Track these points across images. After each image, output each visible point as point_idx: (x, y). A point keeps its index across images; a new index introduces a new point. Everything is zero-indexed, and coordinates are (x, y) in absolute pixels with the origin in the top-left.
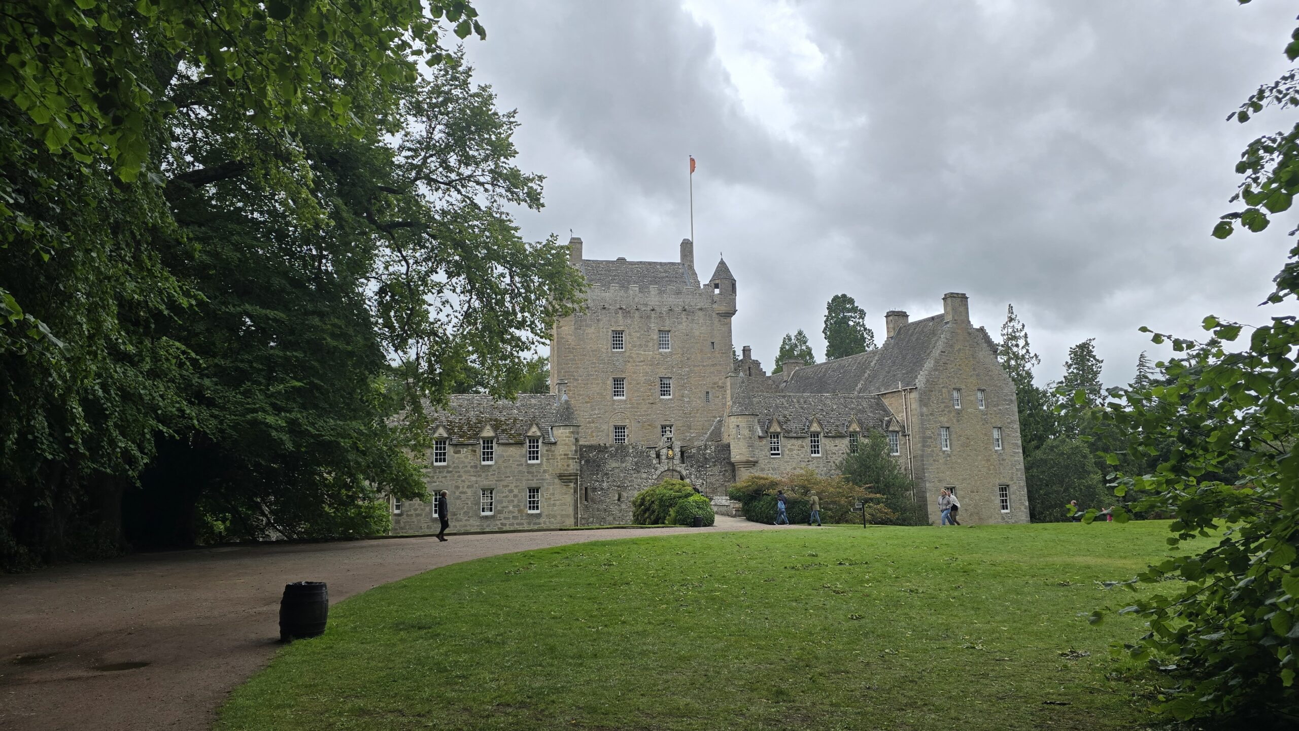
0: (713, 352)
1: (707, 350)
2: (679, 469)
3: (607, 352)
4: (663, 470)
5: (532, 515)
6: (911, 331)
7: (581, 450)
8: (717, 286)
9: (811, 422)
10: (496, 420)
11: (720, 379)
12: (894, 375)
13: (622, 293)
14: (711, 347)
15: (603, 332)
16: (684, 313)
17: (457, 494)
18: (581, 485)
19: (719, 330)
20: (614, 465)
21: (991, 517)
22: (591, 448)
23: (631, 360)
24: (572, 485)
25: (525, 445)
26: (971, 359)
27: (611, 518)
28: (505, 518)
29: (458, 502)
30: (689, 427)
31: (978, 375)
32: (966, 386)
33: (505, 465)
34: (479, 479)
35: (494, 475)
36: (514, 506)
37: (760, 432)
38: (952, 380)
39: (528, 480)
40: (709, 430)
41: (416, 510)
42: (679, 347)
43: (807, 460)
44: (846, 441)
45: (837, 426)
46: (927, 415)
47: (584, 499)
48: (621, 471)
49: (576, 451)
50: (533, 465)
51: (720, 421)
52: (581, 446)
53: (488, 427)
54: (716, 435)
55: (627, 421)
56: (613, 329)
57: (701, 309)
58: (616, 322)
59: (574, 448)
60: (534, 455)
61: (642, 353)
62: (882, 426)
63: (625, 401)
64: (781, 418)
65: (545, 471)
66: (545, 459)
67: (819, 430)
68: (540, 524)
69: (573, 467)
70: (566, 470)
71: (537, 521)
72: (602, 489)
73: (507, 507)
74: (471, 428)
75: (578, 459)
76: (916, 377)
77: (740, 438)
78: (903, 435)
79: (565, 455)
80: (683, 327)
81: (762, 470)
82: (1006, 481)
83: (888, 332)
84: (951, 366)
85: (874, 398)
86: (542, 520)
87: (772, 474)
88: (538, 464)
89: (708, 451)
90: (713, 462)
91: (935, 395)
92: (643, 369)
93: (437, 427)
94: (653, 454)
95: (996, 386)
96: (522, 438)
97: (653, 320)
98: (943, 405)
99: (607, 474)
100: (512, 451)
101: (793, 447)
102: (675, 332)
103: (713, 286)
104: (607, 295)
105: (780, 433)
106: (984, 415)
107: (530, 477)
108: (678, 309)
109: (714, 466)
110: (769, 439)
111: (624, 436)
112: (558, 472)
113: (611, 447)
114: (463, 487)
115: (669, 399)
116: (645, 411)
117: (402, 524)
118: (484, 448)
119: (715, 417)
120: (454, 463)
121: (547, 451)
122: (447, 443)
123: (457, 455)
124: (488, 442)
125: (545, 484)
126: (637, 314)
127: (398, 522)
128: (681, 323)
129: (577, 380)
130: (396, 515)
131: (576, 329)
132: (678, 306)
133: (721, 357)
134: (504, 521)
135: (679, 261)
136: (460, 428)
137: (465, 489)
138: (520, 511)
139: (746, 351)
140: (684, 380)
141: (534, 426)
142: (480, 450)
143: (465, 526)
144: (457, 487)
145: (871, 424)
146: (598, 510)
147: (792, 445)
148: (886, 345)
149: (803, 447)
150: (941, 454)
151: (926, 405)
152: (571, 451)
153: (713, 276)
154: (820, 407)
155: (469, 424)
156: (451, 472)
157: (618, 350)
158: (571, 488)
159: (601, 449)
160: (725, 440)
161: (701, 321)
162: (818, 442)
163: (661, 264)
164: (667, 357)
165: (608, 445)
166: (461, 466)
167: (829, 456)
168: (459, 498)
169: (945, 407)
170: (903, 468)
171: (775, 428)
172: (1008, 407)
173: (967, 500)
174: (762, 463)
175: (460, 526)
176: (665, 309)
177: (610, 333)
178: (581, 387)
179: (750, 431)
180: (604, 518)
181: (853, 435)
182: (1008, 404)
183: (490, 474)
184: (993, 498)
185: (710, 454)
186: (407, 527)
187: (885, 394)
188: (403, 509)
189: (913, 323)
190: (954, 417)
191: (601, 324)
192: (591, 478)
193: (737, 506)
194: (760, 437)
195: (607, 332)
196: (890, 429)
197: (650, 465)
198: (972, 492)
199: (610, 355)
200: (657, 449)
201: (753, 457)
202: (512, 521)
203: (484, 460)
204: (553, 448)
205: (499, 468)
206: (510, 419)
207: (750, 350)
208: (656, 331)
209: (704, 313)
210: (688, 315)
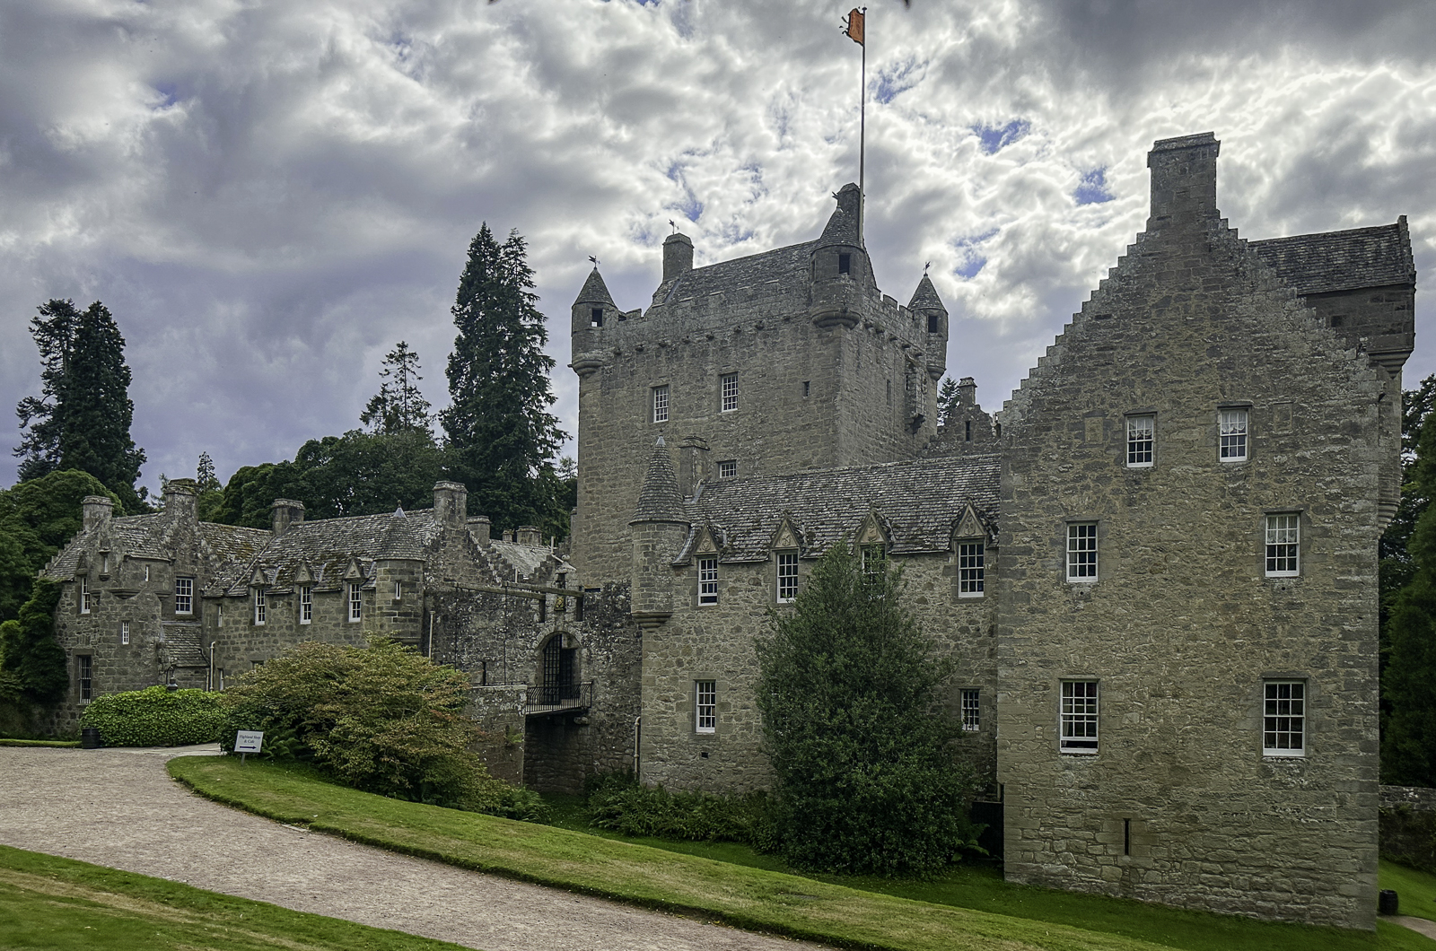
0: (805, 401)
1: (795, 400)
2: (571, 630)
3: (644, 427)
4: (547, 632)
13: (666, 318)
14: (803, 392)
15: (638, 392)
16: (760, 333)
19: (818, 356)
20: (479, 624)
21: (1219, 767)
23: (676, 436)
25: (344, 593)
26: (1207, 323)
31: (1228, 365)
32: (1175, 402)
33: (321, 624)
34: (294, 645)
35: (309, 639)
37: (682, 555)
38: (1125, 390)
46: (1022, 495)
48: (489, 634)
49: (397, 603)
56: (652, 384)
57: (787, 319)
58: (657, 372)
61: (694, 419)
65: (363, 636)
66: (364, 614)
79: (381, 607)
80: (758, 359)
81: (678, 632)
82: (1299, 666)
84: (1126, 353)
88: (358, 624)
91: (1058, 440)
93: (255, 569)
95: (1296, 390)
96: (341, 582)
97: (710, 358)
98: (1079, 466)
99: (469, 640)
102: (745, 372)
105: (715, 556)
106: (1235, 478)
110: (694, 569)
118: (304, 600)
120: (270, 621)
121: (367, 602)
122: (265, 593)
123: (273, 611)
126: (687, 352)
128: (755, 354)
131: (603, 394)
132: (749, 321)
147: (737, 580)
149: (758, 584)
150: (1057, 593)
151: (1023, 468)
159: (464, 597)
161: (789, 343)
166: (276, 626)
169: (1087, 467)
172: (1337, 448)
173: (1135, 717)
174: (679, 618)
176: (730, 332)
182: (1336, 441)
184: (1232, 713)
190: (1116, 492)
191: (636, 380)
194: (675, 567)
197: (529, 624)
198: (1158, 694)
204: (374, 597)
208: (715, 378)
209: (794, 326)
210: (766, 336)
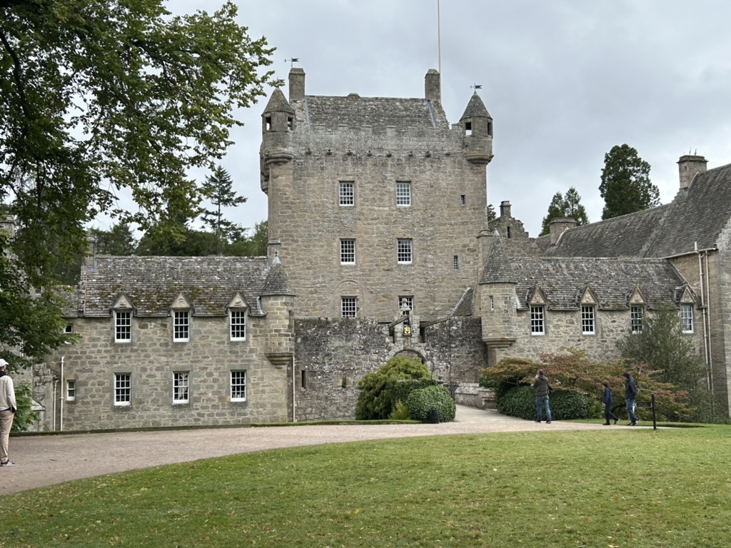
0: (463, 207)
1: (456, 205)
2: (417, 349)
3: (333, 208)
4: (398, 350)
5: (236, 403)
6: (709, 181)
7: (296, 325)
8: (468, 126)
9: (583, 292)
10: (192, 288)
11: (471, 241)
12: (688, 235)
13: (352, 134)
14: (461, 201)
15: (328, 183)
16: (428, 159)
17: (144, 377)
18: (297, 367)
19: (471, 180)
20: (337, 344)
22: (309, 323)
23: (361, 217)
24: (285, 367)
25: (227, 319)
27: (333, 408)
28: (203, 408)
29: (145, 387)
30: (433, 299)
33: (202, 342)
34: (170, 359)
35: (189, 354)
36: (214, 393)
37: (519, 304)
39: (231, 361)
40: (457, 302)
41: (93, 396)
42: (421, 202)
43: (577, 339)
44: (627, 316)
45: (615, 297)
46: (729, 284)
47: (300, 384)
48: (347, 351)
49: (290, 327)
50: (237, 343)
51: (470, 291)
52: (296, 320)
53: (181, 297)
54: (466, 307)
55: (358, 291)
56: (340, 179)
57: (448, 155)
58: (345, 171)
59: (287, 322)
60: (238, 331)
61: (376, 208)
62: (672, 297)
63: (355, 267)
64: (546, 288)
65: (252, 351)
66: (251, 335)
67: (592, 301)
68: (245, 414)
69: (286, 345)
70: (278, 349)
71: (242, 411)
72: (323, 373)
73: (205, 394)
74: (160, 298)
75: (292, 336)
76: (717, 236)
77: (493, 312)
78: (698, 309)
79: (276, 331)
80: (427, 175)
81: (521, 351)
83: (681, 181)
85: (663, 263)
86: (248, 410)
87: (533, 356)
88: (243, 342)
89: (455, 328)
90: (460, 341)
92: (378, 228)
93: (119, 296)
94: (385, 330)
96: (223, 309)
97: (389, 169)
99: (328, 355)
100: (210, 326)
101: (559, 323)
102: (417, 182)
103: (464, 125)
104: (334, 137)
105: (544, 305)
107: (234, 358)
108: (420, 156)
109: (462, 345)
110: (530, 312)
111: (354, 309)
112: (269, 351)
113: (334, 321)
114: (151, 369)
115: (408, 265)
116: (379, 279)
117: (76, 414)
118: (177, 322)
119: (465, 287)
120: (139, 340)
121: (254, 326)
122: (131, 315)
123: (143, 331)
124: (182, 314)
125: (252, 367)
126: (370, 162)
127: (71, 411)
128: (424, 172)
129: (297, 241)
130: (69, 403)
131: (295, 179)
132: (419, 150)
133: (473, 213)
134: (200, 411)
135: (423, 97)
136: (148, 297)
137: (154, 372)
138: (221, 399)
139: (505, 207)
140: (427, 241)
141: (238, 295)
142: (172, 323)
143: (154, 416)
144: (144, 369)
145: (658, 295)
146: (318, 398)
147: (559, 320)
148: (679, 199)
149: (573, 323)
151: (729, 271)
152: (283, 326)
153: (464, 114)
154: (594, 274)
155: (159, 292)
156: (136, 350)
157: (347, 205)
158: (283, 371)
159: (322, 324)
160: (476, 316)
161: (449, 169)
162: (591, 317)
163: (401, 100)
164: (406, 214)
165: (330, 319)
166: (148, 343)
167: (604, 334)
168: (146, 382)
170: (697, 349)
171: (537, 299)
174: (521, 342)
175: (148, 417)
176: (404, 155)
177: (337, 184)
178: (302, 250)
179: (506, 303)
180: (325, 408)
181: (636, 308)
183: (183, 353)
185: (456, 331)
186: (83, 418)
187: (677, 258)
188: (78, 395)
189: (712, 171)
191: (325, 174)
192: (309, 360)
193: (487, 395)
194: (518, 311)
195: (334, 183)
196: (683, 301)
197: (382, 344)
199: (336, 211)
200: (390, 325)
201: (510, 335)
202: (211, 410)
203: (177, 337)
204: (262, 323)
205: (195, 346)
206: (209, 287)
207: (509, 206)
208: (394, 182)
209: (452, 159)
210: (433, 162)
